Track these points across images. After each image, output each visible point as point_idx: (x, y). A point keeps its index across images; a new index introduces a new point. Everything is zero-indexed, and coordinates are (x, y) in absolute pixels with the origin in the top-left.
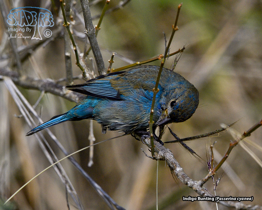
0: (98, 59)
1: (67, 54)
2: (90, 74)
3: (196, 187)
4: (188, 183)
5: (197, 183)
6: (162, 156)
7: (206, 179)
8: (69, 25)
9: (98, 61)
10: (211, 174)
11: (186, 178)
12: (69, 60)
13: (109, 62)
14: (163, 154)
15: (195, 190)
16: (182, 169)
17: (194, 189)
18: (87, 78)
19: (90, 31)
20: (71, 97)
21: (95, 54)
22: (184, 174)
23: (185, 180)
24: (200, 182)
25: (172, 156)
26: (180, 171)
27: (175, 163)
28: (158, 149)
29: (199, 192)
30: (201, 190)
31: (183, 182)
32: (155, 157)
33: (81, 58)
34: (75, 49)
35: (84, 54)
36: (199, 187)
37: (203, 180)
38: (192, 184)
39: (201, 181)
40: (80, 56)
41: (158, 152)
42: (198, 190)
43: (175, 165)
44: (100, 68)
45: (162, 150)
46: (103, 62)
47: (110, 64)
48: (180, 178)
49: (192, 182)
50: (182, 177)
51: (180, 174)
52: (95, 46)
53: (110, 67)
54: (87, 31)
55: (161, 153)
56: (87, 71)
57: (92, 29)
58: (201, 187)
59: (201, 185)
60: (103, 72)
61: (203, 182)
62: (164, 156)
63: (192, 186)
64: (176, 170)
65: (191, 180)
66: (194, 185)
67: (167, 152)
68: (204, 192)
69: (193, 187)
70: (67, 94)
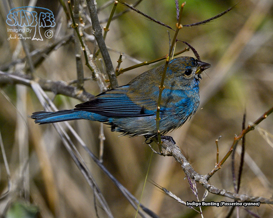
0: (106, 59)
1: (78, 56)
2: (99, 75)
3: (202, 180)
4: (195, 177)
5: (203, 177)
6: (169, 152)
7: (211, 173)
8: (78, 26)
9: (106, 61)
10: (217, 168)
11: (193, 172)
12: (79, 62)
13: (117, 61)
14: (171, 149)
15: (202, 184)
16: (188, 163)
17: (200, 183)
18: (96, 78)
19: (98, 32)
20: (82, 97)
21: (103, 54)
22: (191, 169)
23: (192, 174)
24: (206, 176)
25: (179, 151)
26: (187, 166)
27: (182, 158)
28: (166, 145)
29: (205, 185)
30: (208, 184)
31: (190, 176)
32: (163, 153)
33: (91, 59)
34: (84, 50)
35: (94, 56)
36: (205, 181)
37: (209, 174)
38: (199, 178)
39: (208, 175)
40: (90, 57)
41: (165, 148)
42: (204, 183)
43: (183, 160)
44: (108, 68)
45: (169, 146)
46: (111, 62)
47: (119, 64)
48: (187, 173)
49: (199, 176)
50: (189, 172)
51: (187, 168)
52: (103, 47)
53: (118, 67)
54: (94, 31)
55: (169, 149)
56: (97, 71)
57: (99, 29)
58: (208, 181)
59: (208, 179)
60: (111, 72)
61: (209, 176)
62: (171, 151)
63: (198, 180)
64: (183, 165)
65: (198, 174)
66: (201, 179)
67: (175, 148)
68: (209, 186)
69: (200, 181)
70: (78, 94)
